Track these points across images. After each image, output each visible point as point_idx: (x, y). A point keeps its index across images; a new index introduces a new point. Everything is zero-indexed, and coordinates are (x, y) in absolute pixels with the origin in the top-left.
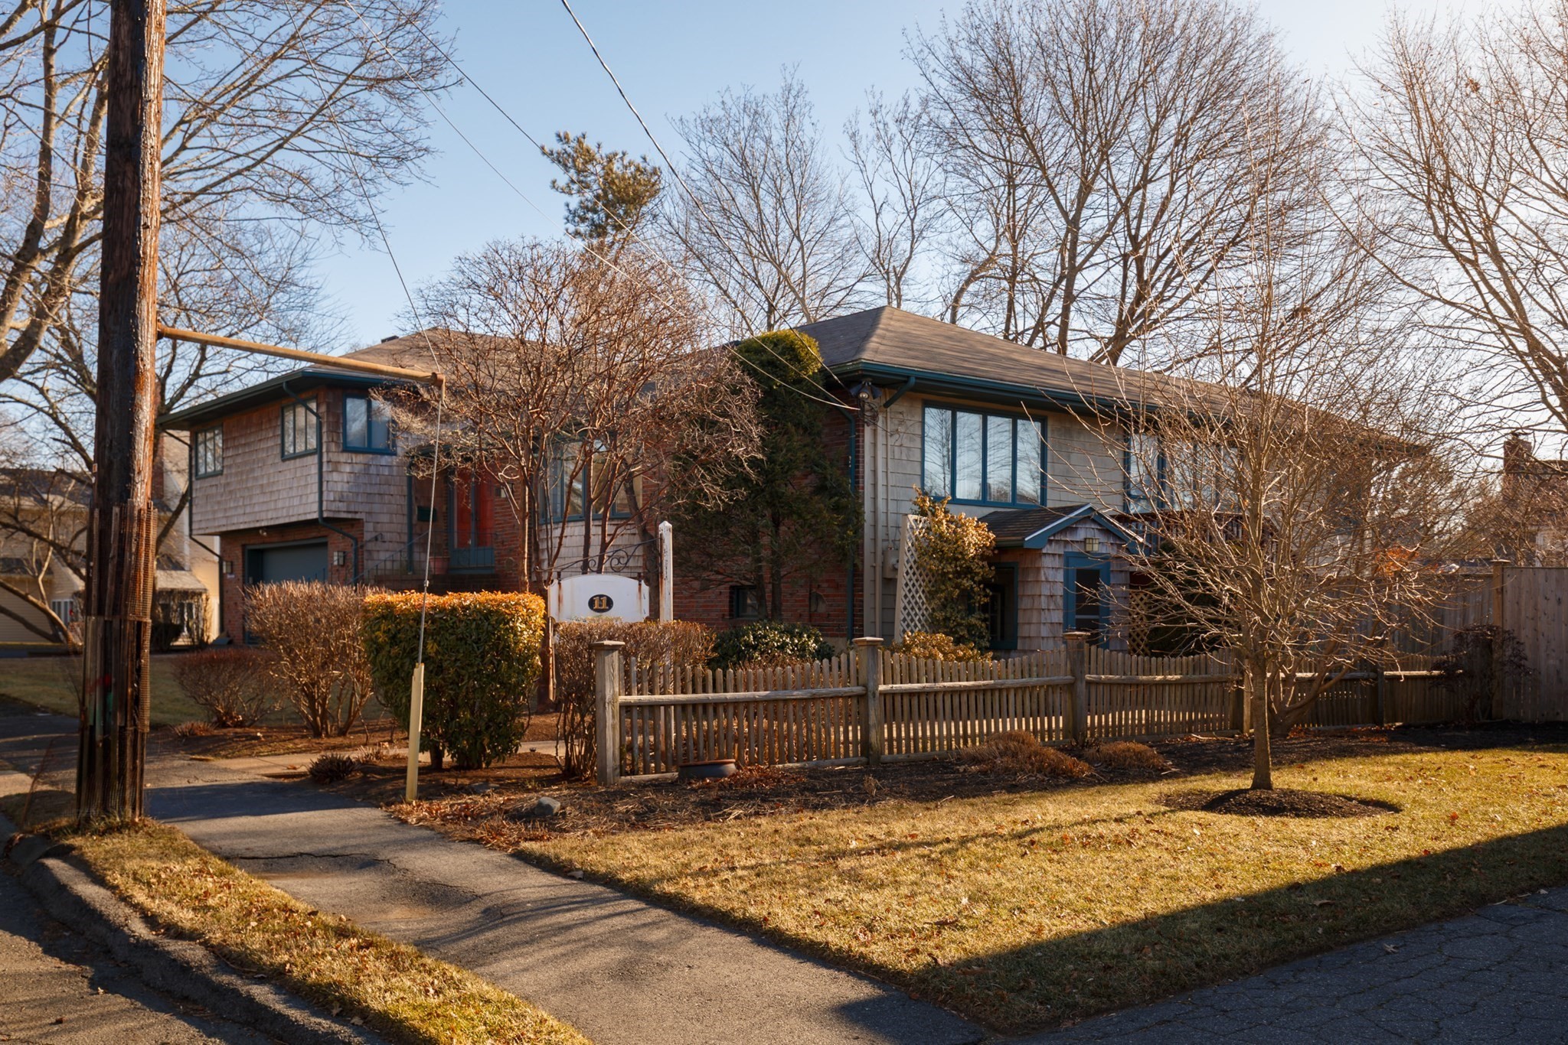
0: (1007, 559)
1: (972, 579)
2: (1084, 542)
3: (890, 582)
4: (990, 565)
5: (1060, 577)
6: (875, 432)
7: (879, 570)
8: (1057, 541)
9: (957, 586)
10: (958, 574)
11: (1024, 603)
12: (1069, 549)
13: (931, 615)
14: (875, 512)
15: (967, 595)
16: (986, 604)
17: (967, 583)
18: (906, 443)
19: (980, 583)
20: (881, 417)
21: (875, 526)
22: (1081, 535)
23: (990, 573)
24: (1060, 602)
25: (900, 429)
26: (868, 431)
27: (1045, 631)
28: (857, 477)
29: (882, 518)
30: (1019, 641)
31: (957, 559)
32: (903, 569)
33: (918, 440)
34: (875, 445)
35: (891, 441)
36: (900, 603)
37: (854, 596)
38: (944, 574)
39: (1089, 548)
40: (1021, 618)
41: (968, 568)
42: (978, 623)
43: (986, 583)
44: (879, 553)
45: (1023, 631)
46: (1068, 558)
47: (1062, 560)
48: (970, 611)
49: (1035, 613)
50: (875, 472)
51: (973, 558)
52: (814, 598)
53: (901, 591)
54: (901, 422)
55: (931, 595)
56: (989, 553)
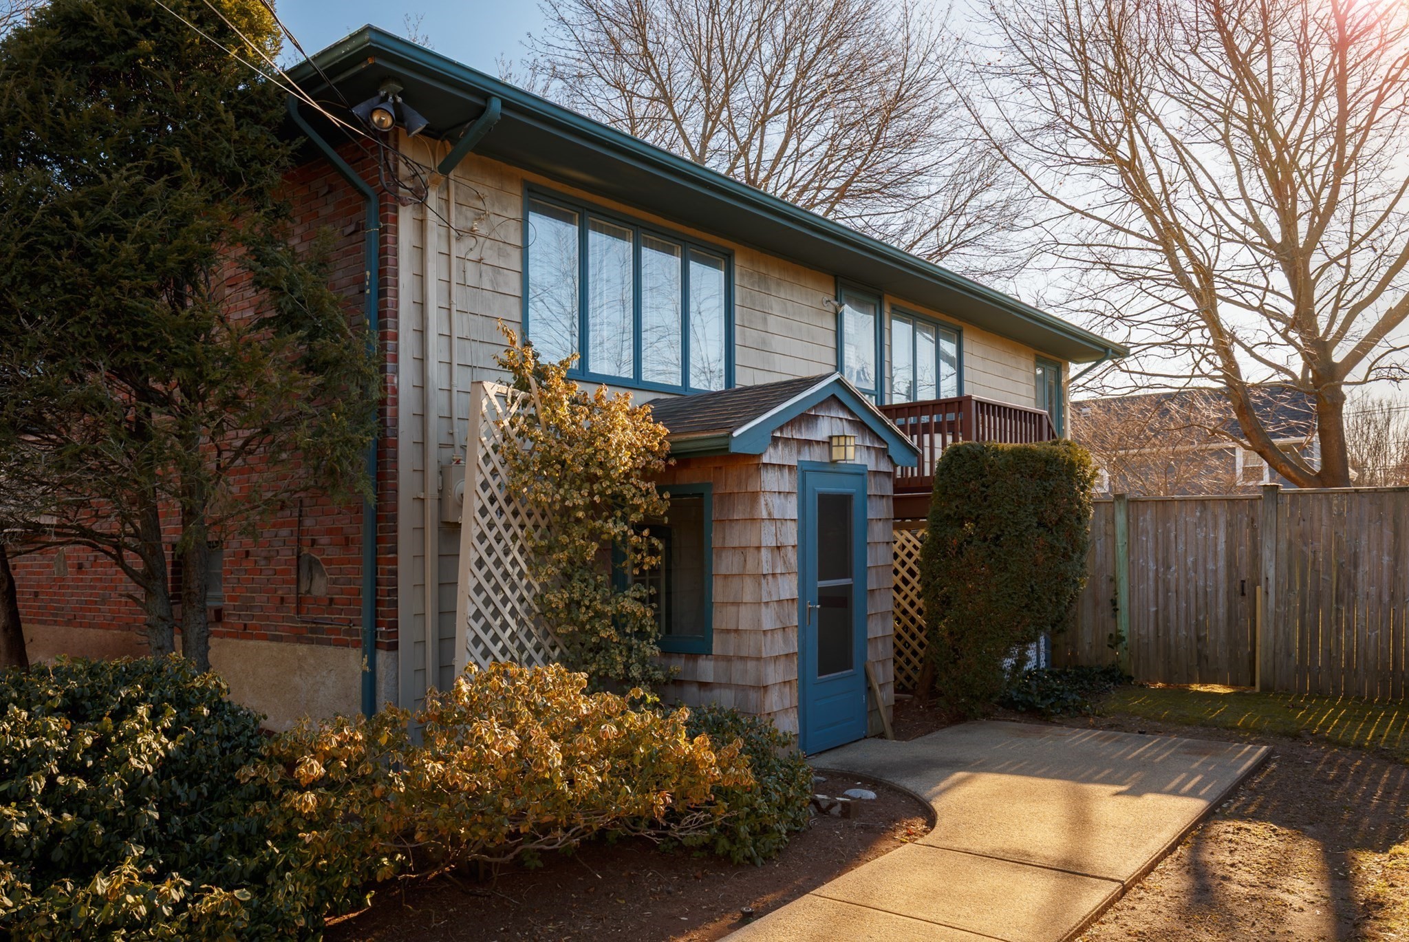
0: (690, 477)
1: (624, 518)
2: (828, 443)
3: (451, 530)
4: (660, 490)
5: (791, 509)
6: (422, 224)
7: (431, 505)
8: (787, 441)
9: (594, 535)
10: (594, 510)
11: (725, 564)
12: (806, 457)
13: (539, 598)
14: (423, 387)
15: (612, 551)
16: (653, 569)
17: (614, 528)
18: (491, 257)
19: (638, 528)
20: (433, 199)
21: (423, 416)
22: (823, 430)
23: (656, 503)
24: (792, 557)
25: (482, 229)
26: (406, 218)
27: (768, 619)
28: (382, 315)
29: (438, 403)
30: (716, 639)
31: (593, 479)
32: (474, 504)
33: (516, 255)
34: (422, 249)
35: (458, 249)
36: (468, 578)
37: (377, 562)
38: (566, 512)
39: (837, 454)
40: (719, 592)
41: (614, 496)
42: (637, 608)
43: (651, 524)
44: (432, 470)
45: (721, 619)
46: (803, 472)
47: (794, 476)
48: (619, 582)
49: (749, 584)
50: (422, 305)
51: (627, 475)
52: (304, 566)
53: (470, 552)
54: (481, 216)
55: (538, 555)
56: (658, 465)
